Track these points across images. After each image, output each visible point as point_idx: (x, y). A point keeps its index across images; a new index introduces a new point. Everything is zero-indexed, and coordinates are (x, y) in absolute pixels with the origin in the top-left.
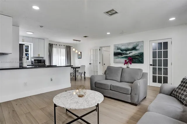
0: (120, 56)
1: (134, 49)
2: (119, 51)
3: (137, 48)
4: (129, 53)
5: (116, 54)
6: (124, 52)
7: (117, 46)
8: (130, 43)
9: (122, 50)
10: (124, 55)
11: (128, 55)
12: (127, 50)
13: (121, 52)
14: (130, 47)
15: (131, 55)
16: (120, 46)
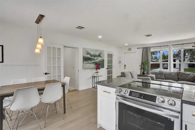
0: (89, 62)
1: (99, 56)
2: (89, 56)
3: (101, 55)
4: (97, 59)
5: (85, 59)
6: (93, 57)
7: (87, 50)
8: (97, 50)
9: (91, 56)
10: (93, 60)
11: (96, 61)
12: (95, 56)
13: (90, 57)
14: (97, 54)
15: (97, 61)
16: (89, 51)
